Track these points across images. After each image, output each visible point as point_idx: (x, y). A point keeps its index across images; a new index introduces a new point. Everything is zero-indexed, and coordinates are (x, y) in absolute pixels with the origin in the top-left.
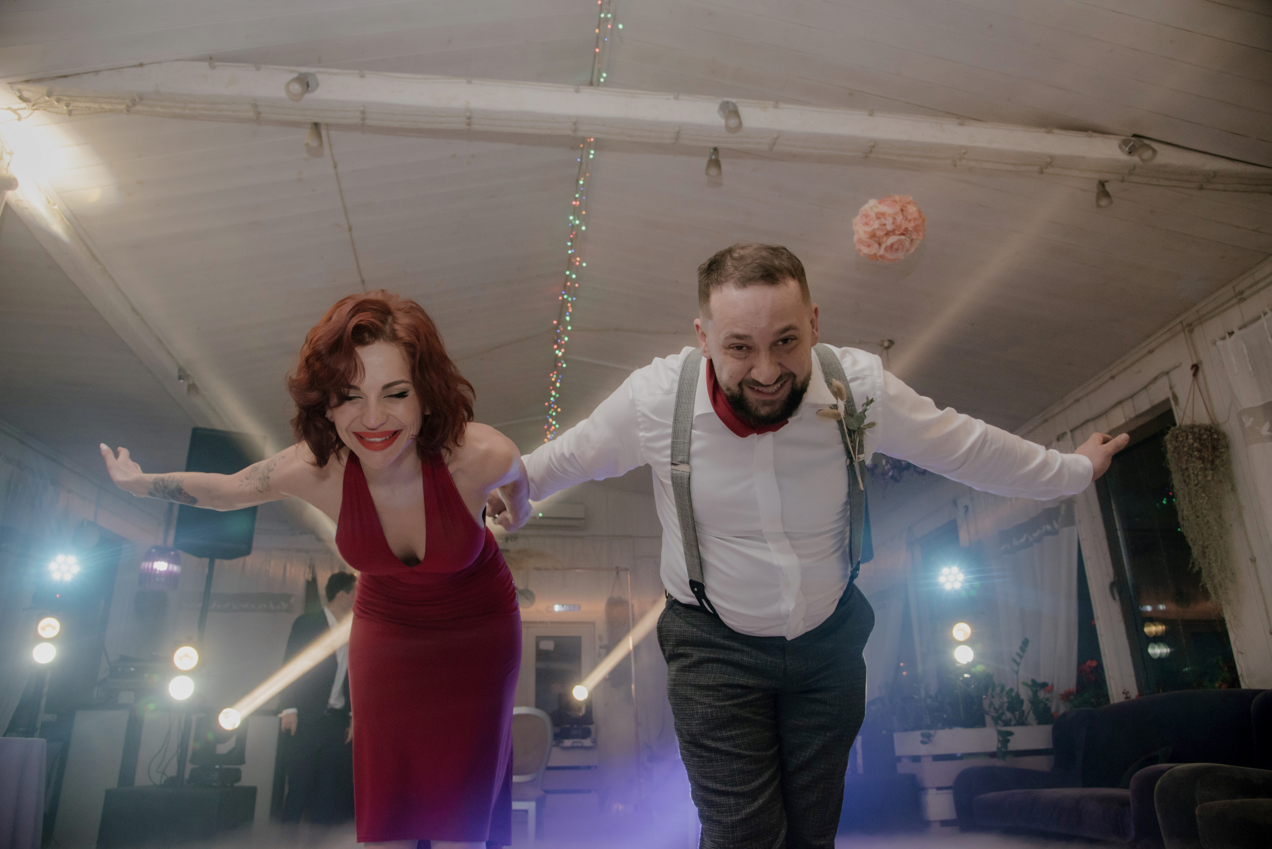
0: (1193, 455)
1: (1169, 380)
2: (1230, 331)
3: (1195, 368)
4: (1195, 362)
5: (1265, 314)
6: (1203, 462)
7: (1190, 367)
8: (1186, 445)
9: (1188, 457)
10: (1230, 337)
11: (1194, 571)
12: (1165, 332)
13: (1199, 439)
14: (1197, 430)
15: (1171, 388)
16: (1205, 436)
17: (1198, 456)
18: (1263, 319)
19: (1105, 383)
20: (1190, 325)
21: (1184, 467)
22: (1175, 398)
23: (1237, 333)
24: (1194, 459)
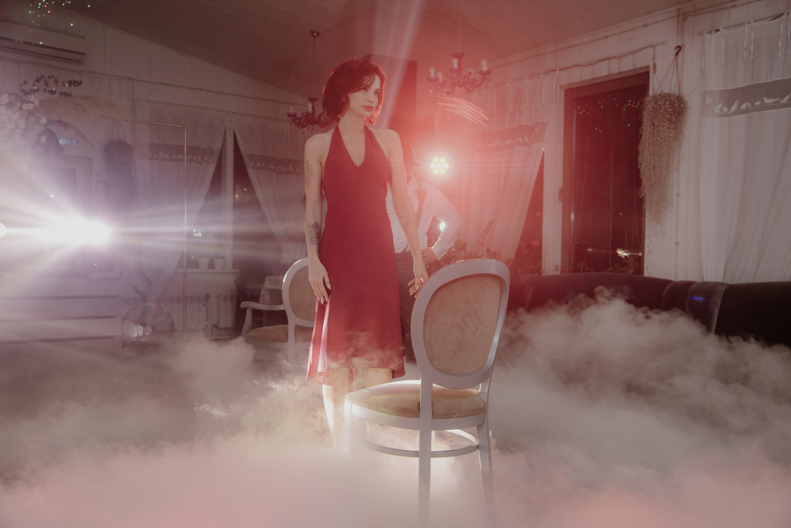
0: (666, 117)
1: (654, 52)
2: (717, 29)
3: (678, 49)
4: (680, 44)
5: (749, 23)
6: (670, 124)
7: (676, 46)
8: (663, 108)
9: (662, 118)
10: (715, 33)
11: (641, 196)
12: (663, 14)
13: (672, 105)
14: (672, 99)
15: (654, 58)
16: (676, 105)
17: (669, 118)
18: (747, 26)
19: (600, 39)
20: (685, 14)
21: (657, 124)
22: (655, 67)
23: (722, 31)
24: (665, 120)
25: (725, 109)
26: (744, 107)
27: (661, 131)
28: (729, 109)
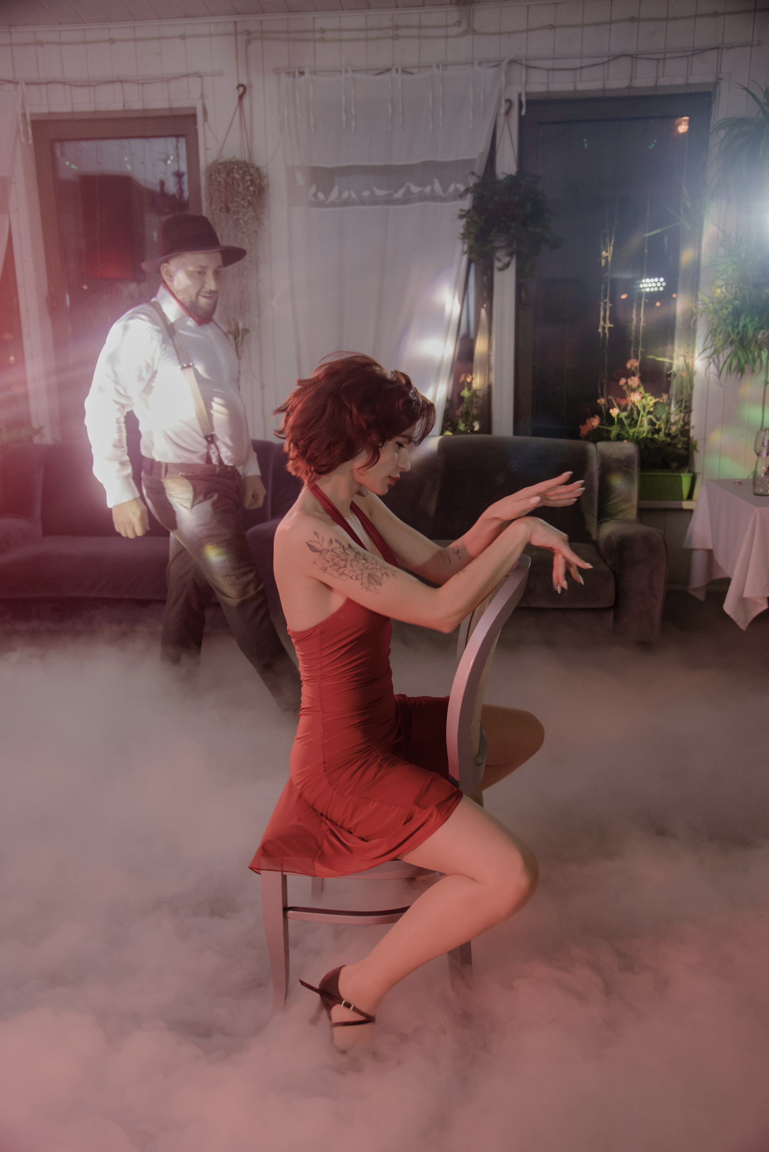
0: (246, 200)
1: (202, 86)
2: (300, 69)
3: (241, 89)
4: (244, 81)
5: (346, 71)
6: (252, 210)
7: (236, 85)
8: (241, 184)
10: (299, 76)
15: (202, 96)
16: (257, 181)
17: (251, 202)
18: (344, 76)
20: (247, 33)
22: (205, 110)
23: (309, 76)
24: (246, 204)
25: (321, 196)
26: (345, 195)
27: (241, 221)
28: (327, 196)
